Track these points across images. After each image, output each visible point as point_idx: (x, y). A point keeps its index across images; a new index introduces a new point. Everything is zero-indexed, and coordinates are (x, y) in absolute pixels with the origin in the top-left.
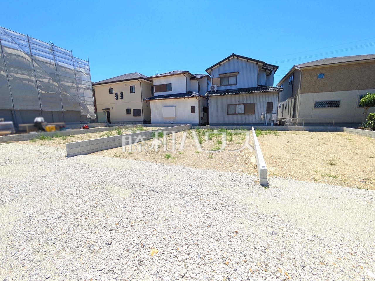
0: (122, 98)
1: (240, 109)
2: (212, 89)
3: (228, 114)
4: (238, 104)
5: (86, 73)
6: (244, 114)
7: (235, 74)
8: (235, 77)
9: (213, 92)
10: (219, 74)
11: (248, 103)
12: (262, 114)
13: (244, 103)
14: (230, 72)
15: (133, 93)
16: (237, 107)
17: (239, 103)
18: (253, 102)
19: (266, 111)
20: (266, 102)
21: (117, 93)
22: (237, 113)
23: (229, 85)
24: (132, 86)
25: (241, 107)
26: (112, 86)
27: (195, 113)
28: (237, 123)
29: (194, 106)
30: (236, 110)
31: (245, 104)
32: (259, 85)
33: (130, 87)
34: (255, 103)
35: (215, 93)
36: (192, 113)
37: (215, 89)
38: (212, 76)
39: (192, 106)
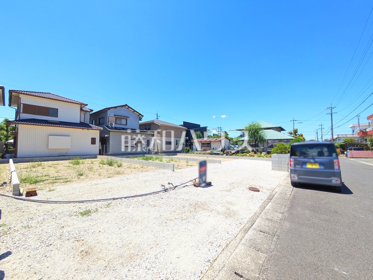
7: (126, 118)
8: (126, 120)
9: (112, 128)
10: (115, 115)
23: (121, 124)
27: (95, 144)
28: (131, 153)
29: (94, 137)
35: (114, 129)
36: (91, 144)
37: (114, 126)
38: (108, 114)
39: (92, 137)
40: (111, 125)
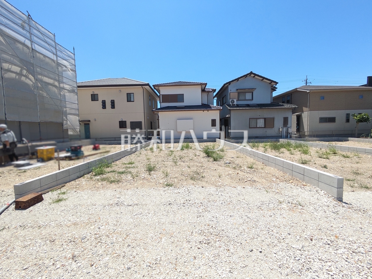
0: (113, 106)
1: (261, 123)
3: (250, 128)
5: (71, 69)
6: (265, 127)
8: (251, 93)
9: (234, 106)
10: (237, 90)
11: (268, 117)
12: (280, 127)
13: (264, 117)
14: (249, 88)
15: (131, 101)
16: (258, 120)
17: (260, 117)
18: (272, 117)
19: (283, 125)
20: (283, 117)
21: (105, 101)
22: (258, 127)
23: (245, 100)
24: (130, 93)
25: (261, 121)
26: (96, 91)
27: (215, 126)
28: (258, 136)
30: (257, 123)
31: (265, 119)
32: (272, 102)
33: (127, 94)
34: (274, 118)
36: (212, 126)
37: (235, 103)
38: (229, 90)
39: (212, 119)
40: (232, 103)
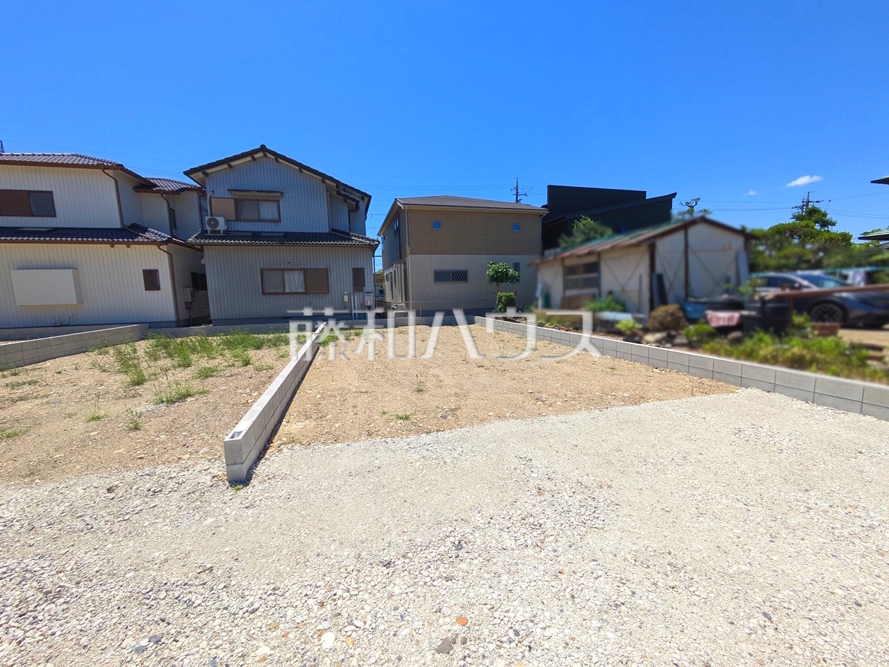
1: (295, 282)
2: (210, 225)
3: (264, 293)
4: (288, 270)
6: (305, 293)
7: (274, 196)
8: (275, 204)
9: (215, 235)
10: (228, 190)
11: (312, 267)
12: (346, 292)
13: (302, 267)
14: (260, 189)
16: (286, 276)
17: (289, 267)
18: (322, 267)
19: (352, 288)
20: (350, 267)
23: (260, 220)
25: (296, 278)
27: (159, 289)
29: (152, 268)
30: (284, 282)
31: (303, 270)
32: (332, 230)
34: (327, 269)
35: (222, 238)
36: (146, 289)
37: (221, 227)
38: (208, 190)
39: (144, 268)
